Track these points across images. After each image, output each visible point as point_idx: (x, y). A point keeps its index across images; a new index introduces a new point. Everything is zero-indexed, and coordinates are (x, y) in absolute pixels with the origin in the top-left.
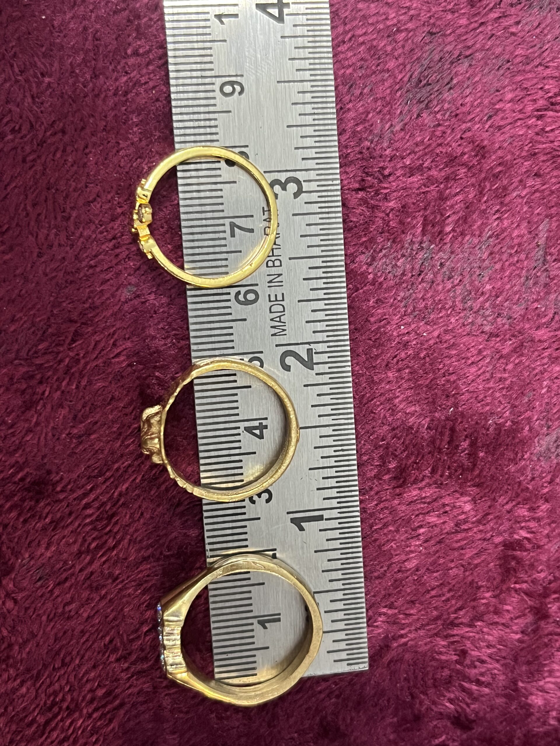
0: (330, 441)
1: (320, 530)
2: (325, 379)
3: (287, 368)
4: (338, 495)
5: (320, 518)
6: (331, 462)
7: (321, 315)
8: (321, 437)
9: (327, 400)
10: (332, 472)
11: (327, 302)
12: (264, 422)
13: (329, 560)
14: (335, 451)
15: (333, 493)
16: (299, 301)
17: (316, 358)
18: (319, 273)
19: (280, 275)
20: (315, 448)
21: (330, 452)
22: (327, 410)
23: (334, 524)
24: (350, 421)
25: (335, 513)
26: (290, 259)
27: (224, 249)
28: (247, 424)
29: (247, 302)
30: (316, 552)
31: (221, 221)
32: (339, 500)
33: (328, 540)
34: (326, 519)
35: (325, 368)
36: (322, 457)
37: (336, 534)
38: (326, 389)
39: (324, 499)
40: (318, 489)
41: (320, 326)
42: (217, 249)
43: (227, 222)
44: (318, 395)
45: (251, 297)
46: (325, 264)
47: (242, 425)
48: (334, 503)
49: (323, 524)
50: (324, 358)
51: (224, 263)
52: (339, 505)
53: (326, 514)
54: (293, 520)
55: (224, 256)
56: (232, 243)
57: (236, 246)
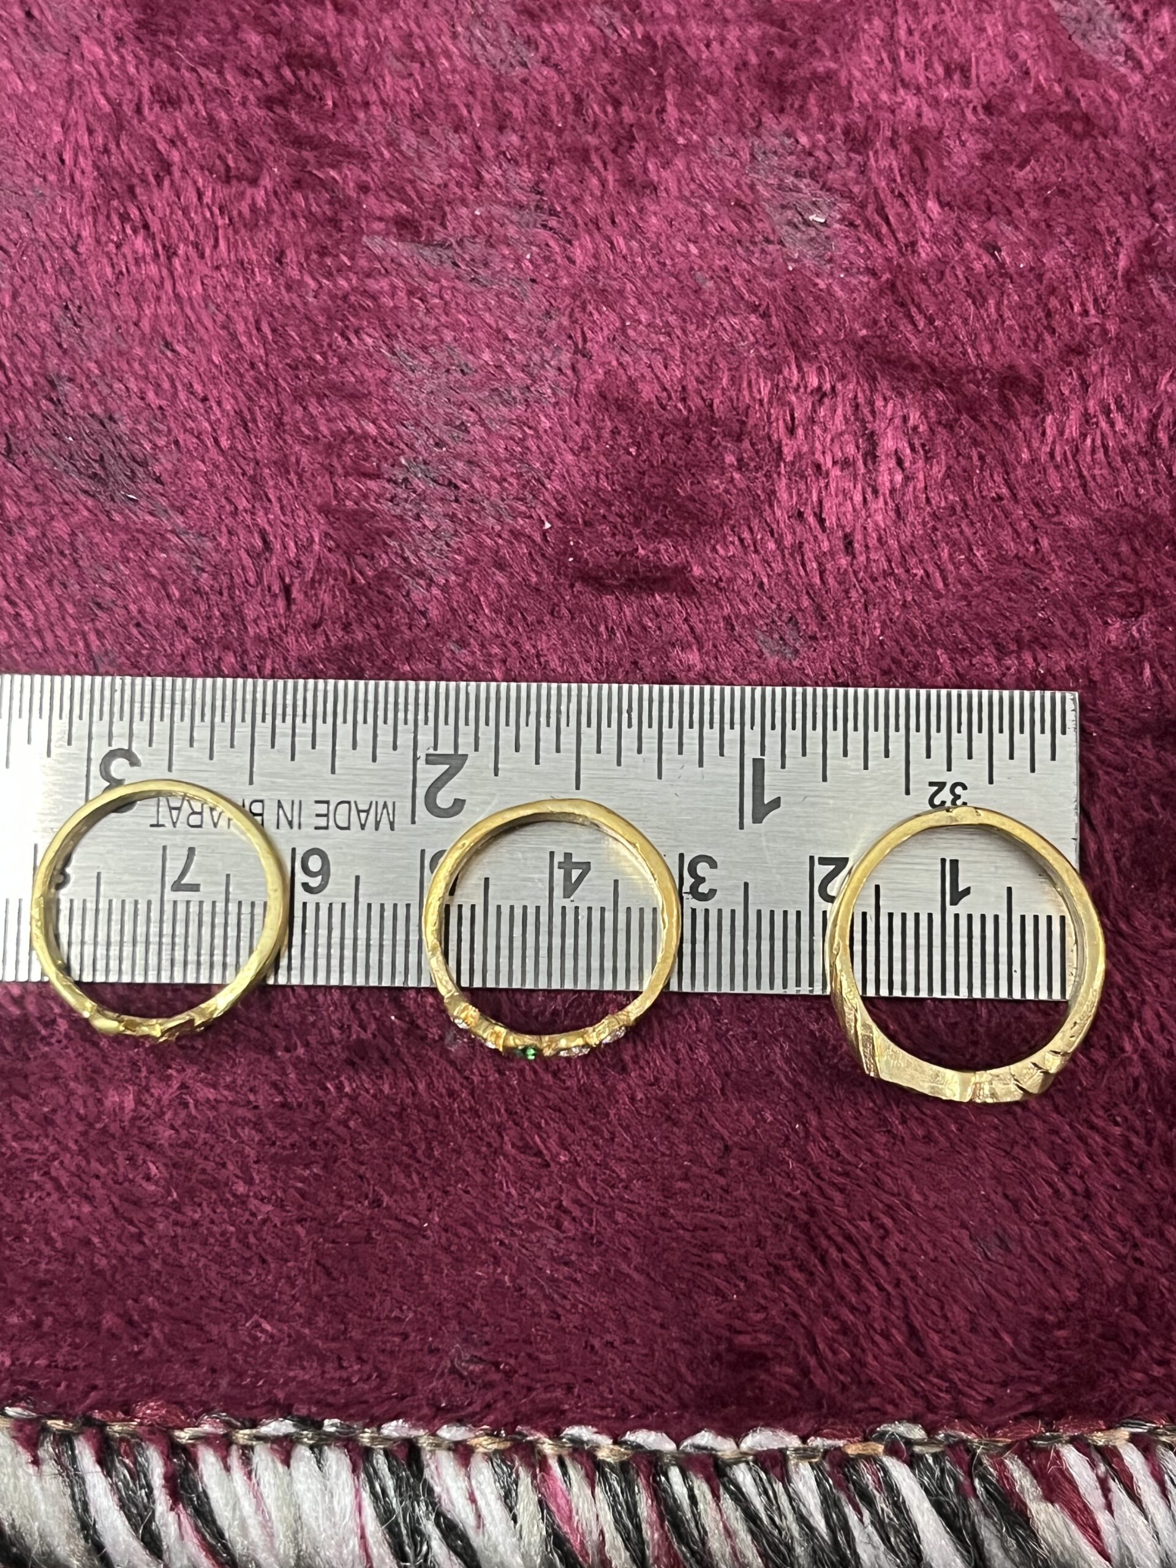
0: (609, 734)
1: (783, 766)
2: (487, 733)
3: (459, 805)
4: (717, 725)
6: (650, 734)
7: (365, 733)
8: (599, 751)
9: (527, 735)
10: (671, 736)
11: (340, 721)
12: (559, 858)
13: (845, 754)
14: (630, 725)
15: (711, 735)
16: (333, 771)
17: (445, 748)
18: (283, 728)
19: (280, 805)
20: (619, 763)
21: (630, 736)
22: (548, 733)
23: (773, 738)
24: (574, 693)
25: (752, 736)
26: (251, 782)
27: (220, 907)
28: (558, 892)
29: (325, 872)
30: (825, 779)
31: (169, 907)
32: (727, 726)
33: (804, 754)
34: (763, 753)
35: (467, 733)
36: (640, 751)
37: (794, 736)
38: (507, 734)
39: (722, 754)
40: (701, 765)
41: (385, 736)
42: (219, 920)
43: (170, 896)
44: (517, 749)
45: (315, 864)
46: (269, 718)
47: (559, 902)
48: (732, 736)
49: (772, 761)
50: (446, 732)
51: (246, 909)
52: (737, 726)
53: (752, 752)
54: (757, 819)
55: (233, 908)
56: (212, 891)
57: (217, 884)
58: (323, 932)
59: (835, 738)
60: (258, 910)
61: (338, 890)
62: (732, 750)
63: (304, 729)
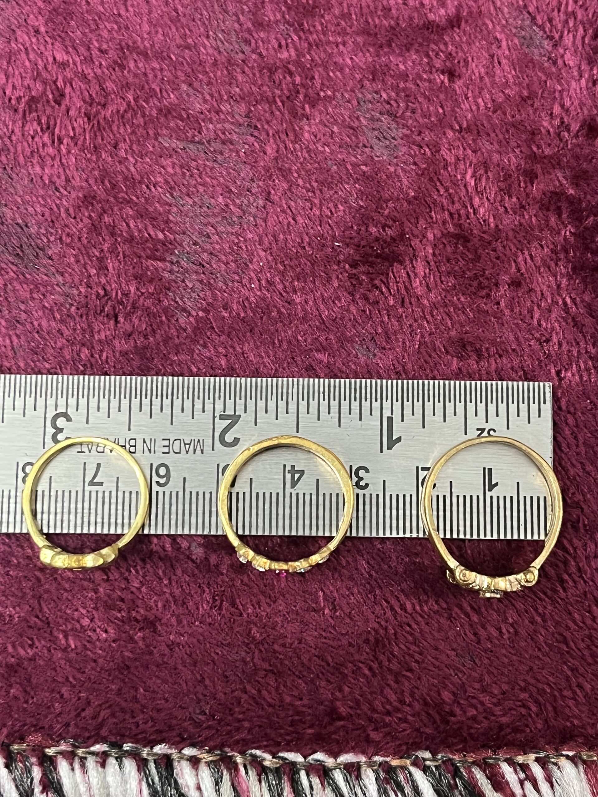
0: (314, 404)
1: (403, 421)
2: (251, 404)
3: (236, 441)
4: (368, 400)
5: (390, 419)
6: (334, 404)
7: (188, 404)
8: (308, 413)
9: (272, 404)
10: (345, 405)
11: (175, 397)
12: (288, 468)
13: (434, 414)
14: (324, 400)
15: (366, 405)
16: (172, 424)
17: (229, 412)
18: (146, 402)
19: (144, 442)
20: (319, 419)
21: (324, 405)
22: (282, 404)
23: (397, 406)
24: (295, 383)
25: (387, 405)
26: (129, 430)
27: (114, 494)
28: (288, 485)
29: (168, 475)
30: (424, 427)
31: (87, 494)
32: (374, 400)
33: (413, 414)
34: (392, 414)
35: (240, 404)
36: (329, 413)
37: (408, 405)
38: (261, 404)
39: (371, 414)
40: (360, 420)
41: (198, 405)
42: (113, 500)
43: (88, 488)
44: (266, 412)
45: (162, 471)
46: (138, 396)
47: (288, 490)
48: (376, 405)
49: (397, 417)
50: (230, 403)
51: (127, 495)
52: (379, 400)
53: (387, 413)
54: (389, 448)
55: (120, 494)
56: (109, 486)
57: (112, 482)
58: (167, 506)
59: (429, 406)
60: (134, 496)
61: (175, 485)
62: (376, 412)
63: (157, 402)
